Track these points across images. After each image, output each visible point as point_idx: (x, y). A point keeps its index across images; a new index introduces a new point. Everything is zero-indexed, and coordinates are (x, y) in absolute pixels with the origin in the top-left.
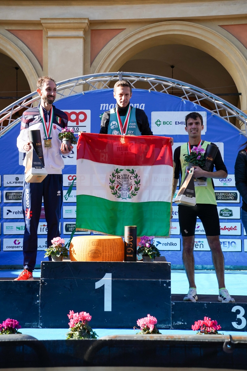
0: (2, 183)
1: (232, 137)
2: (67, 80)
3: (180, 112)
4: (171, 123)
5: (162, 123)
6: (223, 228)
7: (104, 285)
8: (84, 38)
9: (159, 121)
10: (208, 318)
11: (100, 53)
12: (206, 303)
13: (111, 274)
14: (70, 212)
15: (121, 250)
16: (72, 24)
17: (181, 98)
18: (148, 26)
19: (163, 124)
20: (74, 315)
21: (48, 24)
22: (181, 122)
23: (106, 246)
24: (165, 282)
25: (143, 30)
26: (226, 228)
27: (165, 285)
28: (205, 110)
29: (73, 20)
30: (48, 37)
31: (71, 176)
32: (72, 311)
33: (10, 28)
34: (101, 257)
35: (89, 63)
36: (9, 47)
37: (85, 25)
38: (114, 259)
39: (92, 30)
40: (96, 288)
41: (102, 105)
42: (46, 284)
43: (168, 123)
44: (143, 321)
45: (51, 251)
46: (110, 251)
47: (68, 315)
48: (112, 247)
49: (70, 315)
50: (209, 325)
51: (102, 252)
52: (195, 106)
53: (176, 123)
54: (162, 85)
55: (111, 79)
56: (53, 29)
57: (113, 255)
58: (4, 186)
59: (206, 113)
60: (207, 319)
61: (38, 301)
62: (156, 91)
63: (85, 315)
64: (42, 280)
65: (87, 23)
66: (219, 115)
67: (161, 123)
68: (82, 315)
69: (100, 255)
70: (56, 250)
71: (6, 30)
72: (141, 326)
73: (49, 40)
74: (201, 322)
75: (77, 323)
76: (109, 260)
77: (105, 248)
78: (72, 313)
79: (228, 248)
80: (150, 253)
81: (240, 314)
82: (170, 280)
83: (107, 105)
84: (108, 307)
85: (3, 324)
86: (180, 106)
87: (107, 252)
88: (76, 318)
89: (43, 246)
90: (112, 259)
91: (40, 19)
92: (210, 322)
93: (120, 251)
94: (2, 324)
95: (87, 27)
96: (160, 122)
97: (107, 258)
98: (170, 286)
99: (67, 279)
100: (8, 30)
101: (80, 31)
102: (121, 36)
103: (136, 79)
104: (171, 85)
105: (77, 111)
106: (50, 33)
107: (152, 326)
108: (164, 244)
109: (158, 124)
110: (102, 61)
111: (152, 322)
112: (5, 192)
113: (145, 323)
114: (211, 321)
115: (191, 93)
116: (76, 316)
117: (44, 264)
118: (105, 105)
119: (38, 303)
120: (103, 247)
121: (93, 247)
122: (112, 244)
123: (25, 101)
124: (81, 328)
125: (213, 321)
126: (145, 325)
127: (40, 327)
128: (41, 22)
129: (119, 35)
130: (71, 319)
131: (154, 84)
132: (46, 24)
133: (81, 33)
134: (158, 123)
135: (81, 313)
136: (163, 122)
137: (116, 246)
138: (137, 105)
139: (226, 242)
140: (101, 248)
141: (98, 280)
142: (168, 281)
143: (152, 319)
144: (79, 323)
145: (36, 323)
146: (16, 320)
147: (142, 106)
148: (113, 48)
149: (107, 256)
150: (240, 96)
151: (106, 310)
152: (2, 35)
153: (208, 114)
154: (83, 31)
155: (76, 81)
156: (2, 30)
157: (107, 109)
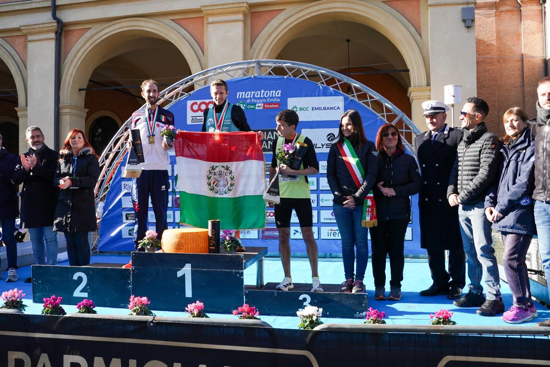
1: (370, 122)
3: (316, 97)
4: (307, 109)
7: (185, 274)
8: (243, 21)
10: (247, 305)
11: (260, 35)
12: (276, 292)
13: (190, 264)
15: (205, 242)
16: (231, 8)
17: (318, 83)
18: (308, 5)
19: (300, 110)
20: (135, 299)
21: (208, 11)
22: (318, 108)
23: (188, 239)
24: (238, 273)
27: (238, 275)
28: (342, 95)
29: (232, 5)
30: (208, 23)
33: (174, 18)
34: (184, 250)
35: (249, 46)
36: (172, 36)
37: (243, 9)
38: (197, 251)
39: (252, 13)
40: (178, 277)
41: (238, 93)
42: (136, 272)
43: (304, 109)
45: (143, 242)
46: (192, 244)
47: (129, 298)
48: (194, 240)
49: (131, 298)
51: (184, 244)
52: (331, 91)
53: (312, 109)
54: (301, 70)
55: (248, 66)
56: (213, 15)
57: (195, 247)
59: (343, 97)
61: (130, 286)
62: (292, 77)
64: (132, 268)
65: (246, 7)
66: (356, 99)
67: (297, 109)
69: (182, 247)
70: (147, 242)
71: (170, 20)
72: (189, 311)
73: (209, 25)
74: (241, 308)
76: (192, 251)
77: (187, 240)
78: (133, 297)
80: (229, 246)
82: (242, 271)
83: (244, 93)
85: (81, 304)
86: (316, 92)
87: (189, 244)
90: (195, 251)
91: (201, 6)
93: (203, 243)
95: (247, 11)
96: (296, 108)
97: (190, 250)
98: (243, 276)
99: (153, 268)
100: (172, 20)
101: (239, 14)
102: (281, 17)
103: (274, 65)
104: (309, 69)
106: (211, 19)
109: (294, 110)
110: (262, 42)
114: (249, 308)
115: (330, 77)
117: (133, 254)
118: (241, 93)
119: (130, 288)
120: (186, 240)
121: (176, 240)
122: (194, 237)
124: (139, 310)
128: (202, 10)
129: (278, 16)
130: (131, 302)
132: (207, 11)
133: (240, 17)
135: (141, 298)
136: (300, 108)
137: (199, 239)
140: (183, 241)
141: (180, 270)
142: (240, 271)
143: (199, 305)
144: (137, 306)
147: (278, 92)
148: (273, 29)
149: (190, 249)
151: (187, 296)
152: (166, 25)
153: (346, 99)
154: (243, 14)
155: (214, 71)
156: (167, 20)
157: (243, 97)
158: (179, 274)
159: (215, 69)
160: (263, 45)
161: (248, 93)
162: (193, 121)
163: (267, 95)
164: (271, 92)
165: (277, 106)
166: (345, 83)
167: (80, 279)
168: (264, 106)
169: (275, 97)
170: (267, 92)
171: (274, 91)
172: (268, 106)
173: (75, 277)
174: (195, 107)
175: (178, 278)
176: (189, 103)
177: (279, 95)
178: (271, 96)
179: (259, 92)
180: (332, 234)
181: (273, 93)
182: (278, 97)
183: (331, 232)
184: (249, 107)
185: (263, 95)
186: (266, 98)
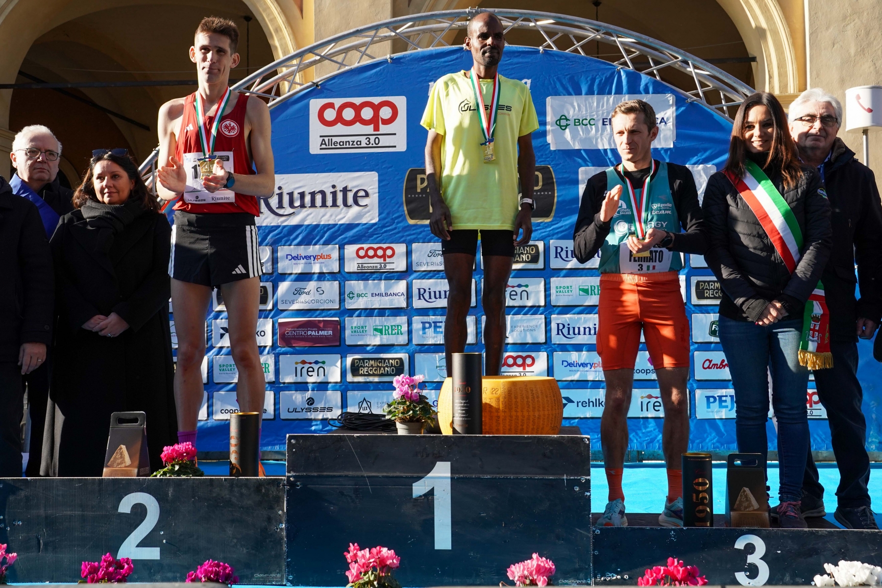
2: (352, 31)
3: (613, 96)
4: (592, 122)
5: (571, 122)
6: (717, 365)
7: (433, 489)
9: (563, 117)
10: (676, 560)
12: (673, 530)
13: (449, 463)
14: (361, 330)
17: (614, 64)
19: (575, 125)
20: (360, 553)
24: (578, 482)
26: (724, 364)
27: (577, 489)
28: (672, 92)
31: (362, 248)
32: (356, 544)
40: (414, 496)
41: (431, 84)
42: (298, 486)
43: (585, 122)
44: (522, 568)
47: (345, 553)
49: (351, 554)
50: (679, 576)
53: (603, 122)
54: (571, 36)
55: (451, 25)
59: (674, 97)
60: (673, 562)
61: (282, 526)
62: (555, 49)
63: (386, 555)
64: (289, 477)
66: (703, 102)
67: (568, 122)
68: (377, 554)
72: (518, 580)
74: (660, 570)
75: (366, 573)
78: (354, 549)
79: (730, 410)
81: (755, 553)
82: (588, 478)
84: (443, 539)
85: (198, 572)
86: (612, 83)
88: (363, 561)
89: (302, 410)
92: (681, 569)
94: (196, 572)
96: (567, 120)
98: (589, 491)
99: (346, 475)
103: (511, 24)
104: (590, 34)
105: (376, 100)
107: (542, 579)
108: (580, 404)
109: (561, 124)
111: (542, 571)
113: (526, 573)
114: (683, 568)
115: (636, 53)
116: (363, 556)
117: (293, 441)
123: (258, 80)
124: (375, 583)
125: (688, 567)
126: (526, 577)
127: (289, 584)
130: (352, 562)
131: (551, 34)
134: (563, 123)
135: (374, 550)
136: (575, 120)
139: (726, 396)
141: (420, 478)
142: (583, 479)
143: (542, 564)
144: (370, 573)
145: (279, 575)
146: (226, 564)
150: (753, 64)
151: (437, 547)
153: (679, 101)
155: (372, 33)
158: (419, 489)
159: (377, 28)
162: (324, 146)
166: (669, 67)
167: (140, 512)
173: (126, 506)
174: (330, 115)
175: (416, 499)
176: (315, 104)
180: (651, 406)
183: (649, 400)
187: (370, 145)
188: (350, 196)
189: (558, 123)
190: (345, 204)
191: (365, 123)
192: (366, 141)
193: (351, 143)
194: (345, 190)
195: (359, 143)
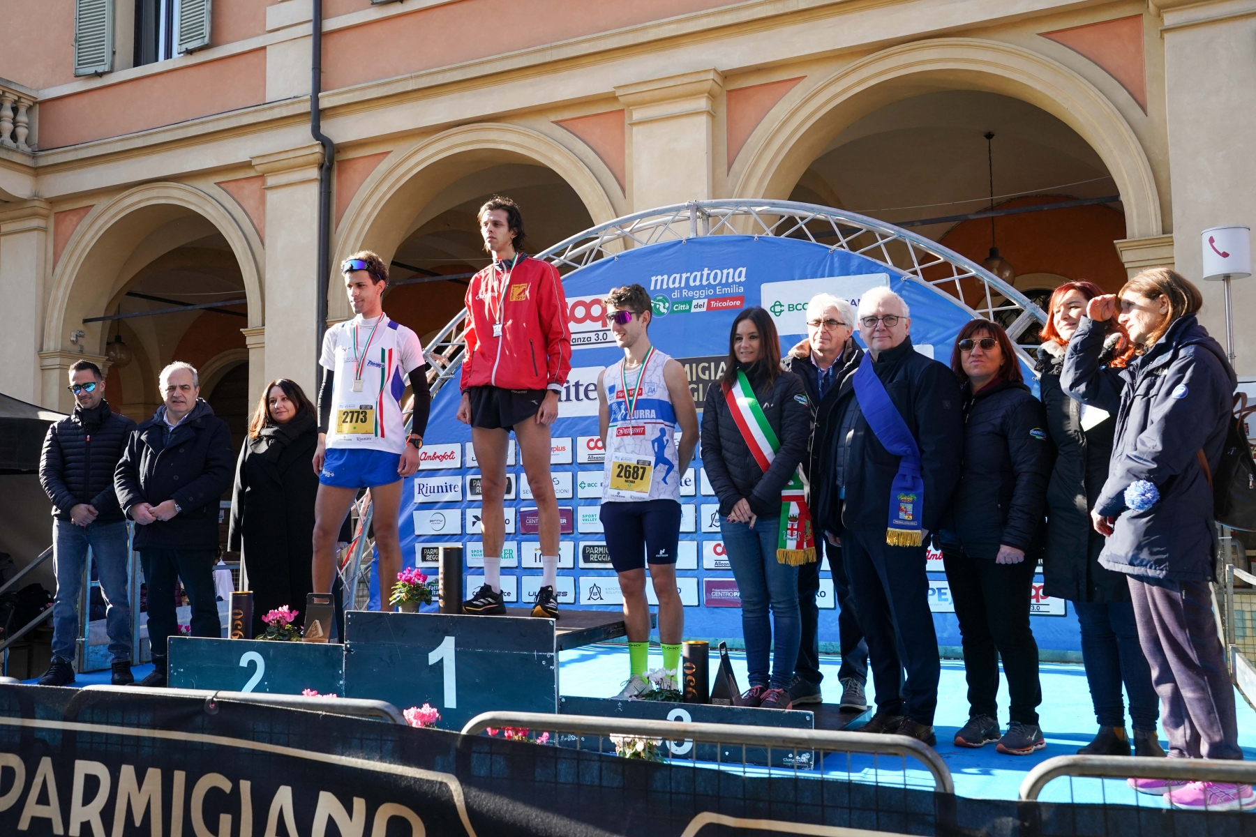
0: (463, 459)
3: (826, 279)
4: (806, 307)
5: (786, 308)
7: (442, 659)
8: (709, 112)
9: (776, 304)
11: (749, 140)
13: (453, 638)
14: (591, 518)
16: (681, 87)
18: (858, 62)
19: (789, 310)
21: (631, 96)
24: (545, 658)
25: (847, 73)
27: (544, 663)
28: (886, 270)
29: (682, 78)
30: (631, 124)
31: (592, 440)
33: (560, 118)
35: (726, 167)
36: (557, 158)
37: (707, 86)
39: (729, 92)
40: (430, 664)
41: (654, 279)
42: (353, 652)
43: (799, 307)
52: (860, 261)
54: (797, 218)
55: (674, 217)
56: (642, 104)
58: (467, 466)
59: (888, 275)
61: (341, 682)
62: (770, 235)
64: (346, 645)
65: (713, 80)
66: (920, 279)
67: (782, 308)
71: (552, 122)
73: (635, 129)
83: (665, 277)
86: (825, 266)
91: (615, 88)
95: (716, 89)
96: (781, 306)
98: (553, 665)
99: (384, 644)
100: (557, 123)
101: (699, 98)
102: (796, 95)
103: (730, 212)
104: (812, 215)
106: (637, 115)
109: (776, 311)
110: (752, 157)
112: (468, 478)
115: (864, 230)
118: (659, 278)
119: (342, 685)
128: (617, 95)
129: (790, 93)
132: (627, 97)
133: (702, 103)
134: (778, 309)
136: (788, 306)
138: (729, 270)
141: (434, 649)
142: (549, 654)
147: (741, 272)
148: (776, 125)
151: (446, 705)
152: (543, 136)
153: (895, 279)
154: (708, 97)
155: (604, 231)
156: (545, 124)
157: (665, 287)
158: (433, 658)
159: (606, 227)
160: (755, 165)
161: (675, 278)
163: (715, 278)
164: (725, 272)
165: (738, 303)
166: (894, 241)
167: (252, 664)
168: (709, 304)
169: (734, 283)
170: (716, 274)
171: (731, 270)
172: (719, 304)
173: (244, 663)
175: (431, 666)
177: (743, 279)
178: (724, 281)
179: (699, 274)
181: (728, 274)
182: (740, 284)
184: (677, 308)
185: (708, 279)
186: (714, 287)
187: (599, 341)
188: (582, 390)
189: (772, 309)
190: (577, 398)
191: (595, 319)
192: (595, 337)
193: (582, 340)
194: (577, 385)
195: (589, 339)
